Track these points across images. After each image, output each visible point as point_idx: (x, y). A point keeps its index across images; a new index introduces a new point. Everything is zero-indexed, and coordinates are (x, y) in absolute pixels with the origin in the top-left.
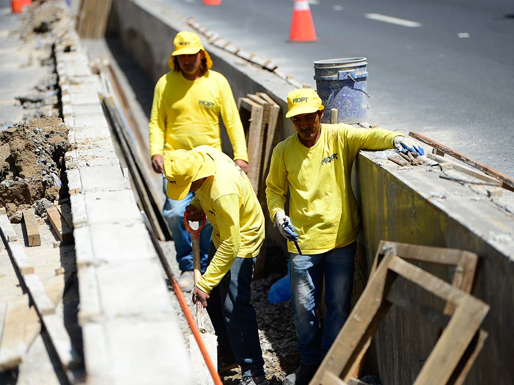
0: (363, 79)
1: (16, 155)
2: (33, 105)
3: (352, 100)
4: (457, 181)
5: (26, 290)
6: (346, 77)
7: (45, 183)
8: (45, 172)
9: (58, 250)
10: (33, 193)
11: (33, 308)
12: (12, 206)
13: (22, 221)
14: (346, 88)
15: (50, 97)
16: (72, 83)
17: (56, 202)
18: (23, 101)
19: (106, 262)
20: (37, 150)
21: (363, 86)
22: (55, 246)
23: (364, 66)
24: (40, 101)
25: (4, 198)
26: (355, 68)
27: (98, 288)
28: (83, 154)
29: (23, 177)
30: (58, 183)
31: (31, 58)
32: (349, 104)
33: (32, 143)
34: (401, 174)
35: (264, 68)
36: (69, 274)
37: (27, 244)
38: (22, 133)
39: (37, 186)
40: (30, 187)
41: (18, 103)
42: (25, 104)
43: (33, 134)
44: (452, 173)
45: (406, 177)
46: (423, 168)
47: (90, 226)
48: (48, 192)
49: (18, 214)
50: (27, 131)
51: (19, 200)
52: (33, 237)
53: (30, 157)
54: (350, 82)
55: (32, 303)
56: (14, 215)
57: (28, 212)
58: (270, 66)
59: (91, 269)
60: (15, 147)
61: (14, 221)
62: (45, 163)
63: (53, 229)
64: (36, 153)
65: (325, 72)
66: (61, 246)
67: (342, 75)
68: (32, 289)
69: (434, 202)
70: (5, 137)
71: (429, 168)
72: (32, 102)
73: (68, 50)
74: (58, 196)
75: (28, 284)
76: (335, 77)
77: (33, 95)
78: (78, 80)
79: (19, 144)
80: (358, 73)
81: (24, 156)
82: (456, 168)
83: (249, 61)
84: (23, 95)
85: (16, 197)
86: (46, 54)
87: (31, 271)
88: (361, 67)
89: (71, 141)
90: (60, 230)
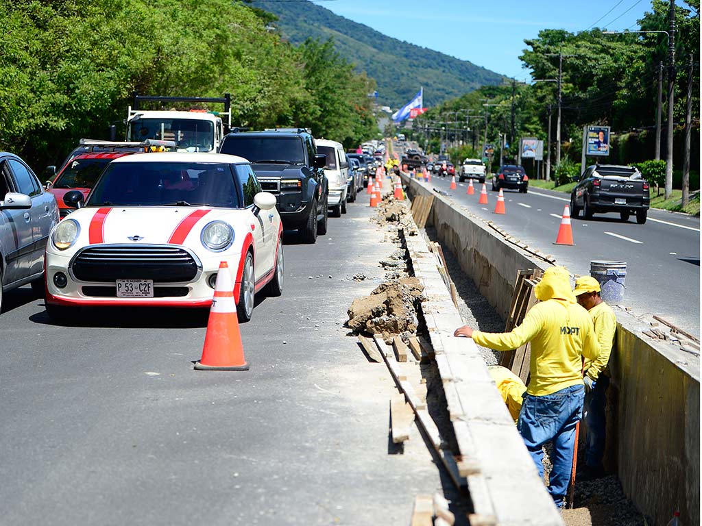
0: (623, 276)
1: (390, 301)
2: (391, 268)
3: (615, 290)
4: (691, 353)
5: (401, 391)
6: (612, 274)
7: (408, 321)
8: (407, 314)
9: (418, 366)
10: (400, 327)
11: (408, 403)
12: (386, 333)
13: (393, 344)
14: (611, 280)
15: (402, 264)
16: (419, 257)
17: (414, 334)
18: (384, 264)
19: (462, 380)
20: (404, 299)
21: (623, 281)
22: (416, 363)
23: (625, 268)
24: (395, 266)
25: (382, 328)
26: (618, 268)
27: (459, 397)
28: (434, 305)
29: (394, 315)
30: (416, 322)
31: (386, 237)
32: (612, 292)
33: (401, 294)
34: (654, 344)
35: (546, 260)
36: (429, 384)
37: (398, 360)
38: (396, 287)
39: (403, 323)
40: (398, 323)
41: (381, 265)
42: (386, 267)
43: (403, 288)
44: (687, 347)
45: (658, 347)
46: (668, 342)
47: (446, 354)
48: (410, 327)
49: (391, 340)
50: (399, 285)
51: (391, 330)
52: (403, 356)
53: (399, 302)
54: (614, 277)
55: (407, 400)
56: (388, 340)
57: (397, 338)
58: (551, 260)
59: (452, 383)
60: (390, 295)
61: (388, 343)
62: (408, 307)
63: (414, 352)
64: (403, 300)
65: (598, 268)
66: (420, 364)
67: (610, 272)
68: (407, 391)
69: (679, 365)
70: (383, 288)
71: (671, 342)
72: (390, 266)
73: (412, 234)
74: (416, 331)
75: (404, 386)
76: (604, 272)
77: (391, 261)
78: (422, 255)
79: (393, 293)
80: (620, 272)
81: (395, 302)
82: (689, 344)
83: (534, 254)
84: (385, 261)
85: (389, 328)
86: (395, 235)
87: (405, 378)
88: (622, 268)
89: (425, 296)
90: (420, 353)
